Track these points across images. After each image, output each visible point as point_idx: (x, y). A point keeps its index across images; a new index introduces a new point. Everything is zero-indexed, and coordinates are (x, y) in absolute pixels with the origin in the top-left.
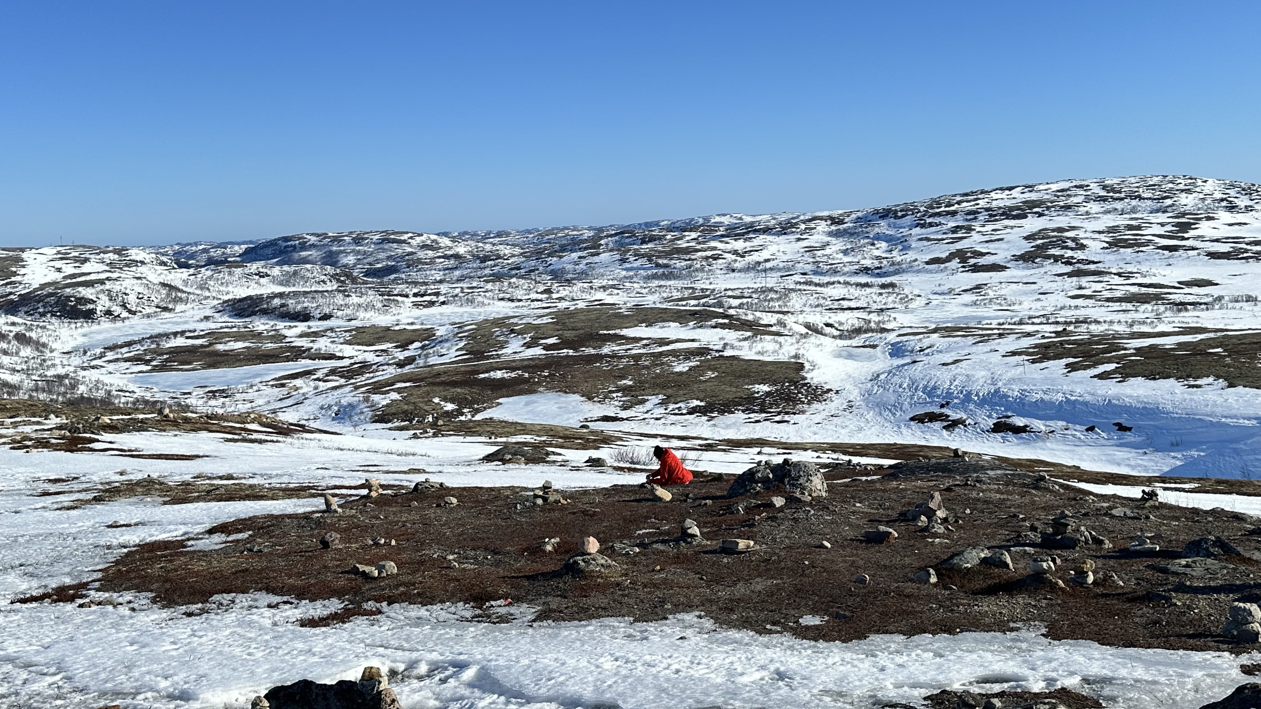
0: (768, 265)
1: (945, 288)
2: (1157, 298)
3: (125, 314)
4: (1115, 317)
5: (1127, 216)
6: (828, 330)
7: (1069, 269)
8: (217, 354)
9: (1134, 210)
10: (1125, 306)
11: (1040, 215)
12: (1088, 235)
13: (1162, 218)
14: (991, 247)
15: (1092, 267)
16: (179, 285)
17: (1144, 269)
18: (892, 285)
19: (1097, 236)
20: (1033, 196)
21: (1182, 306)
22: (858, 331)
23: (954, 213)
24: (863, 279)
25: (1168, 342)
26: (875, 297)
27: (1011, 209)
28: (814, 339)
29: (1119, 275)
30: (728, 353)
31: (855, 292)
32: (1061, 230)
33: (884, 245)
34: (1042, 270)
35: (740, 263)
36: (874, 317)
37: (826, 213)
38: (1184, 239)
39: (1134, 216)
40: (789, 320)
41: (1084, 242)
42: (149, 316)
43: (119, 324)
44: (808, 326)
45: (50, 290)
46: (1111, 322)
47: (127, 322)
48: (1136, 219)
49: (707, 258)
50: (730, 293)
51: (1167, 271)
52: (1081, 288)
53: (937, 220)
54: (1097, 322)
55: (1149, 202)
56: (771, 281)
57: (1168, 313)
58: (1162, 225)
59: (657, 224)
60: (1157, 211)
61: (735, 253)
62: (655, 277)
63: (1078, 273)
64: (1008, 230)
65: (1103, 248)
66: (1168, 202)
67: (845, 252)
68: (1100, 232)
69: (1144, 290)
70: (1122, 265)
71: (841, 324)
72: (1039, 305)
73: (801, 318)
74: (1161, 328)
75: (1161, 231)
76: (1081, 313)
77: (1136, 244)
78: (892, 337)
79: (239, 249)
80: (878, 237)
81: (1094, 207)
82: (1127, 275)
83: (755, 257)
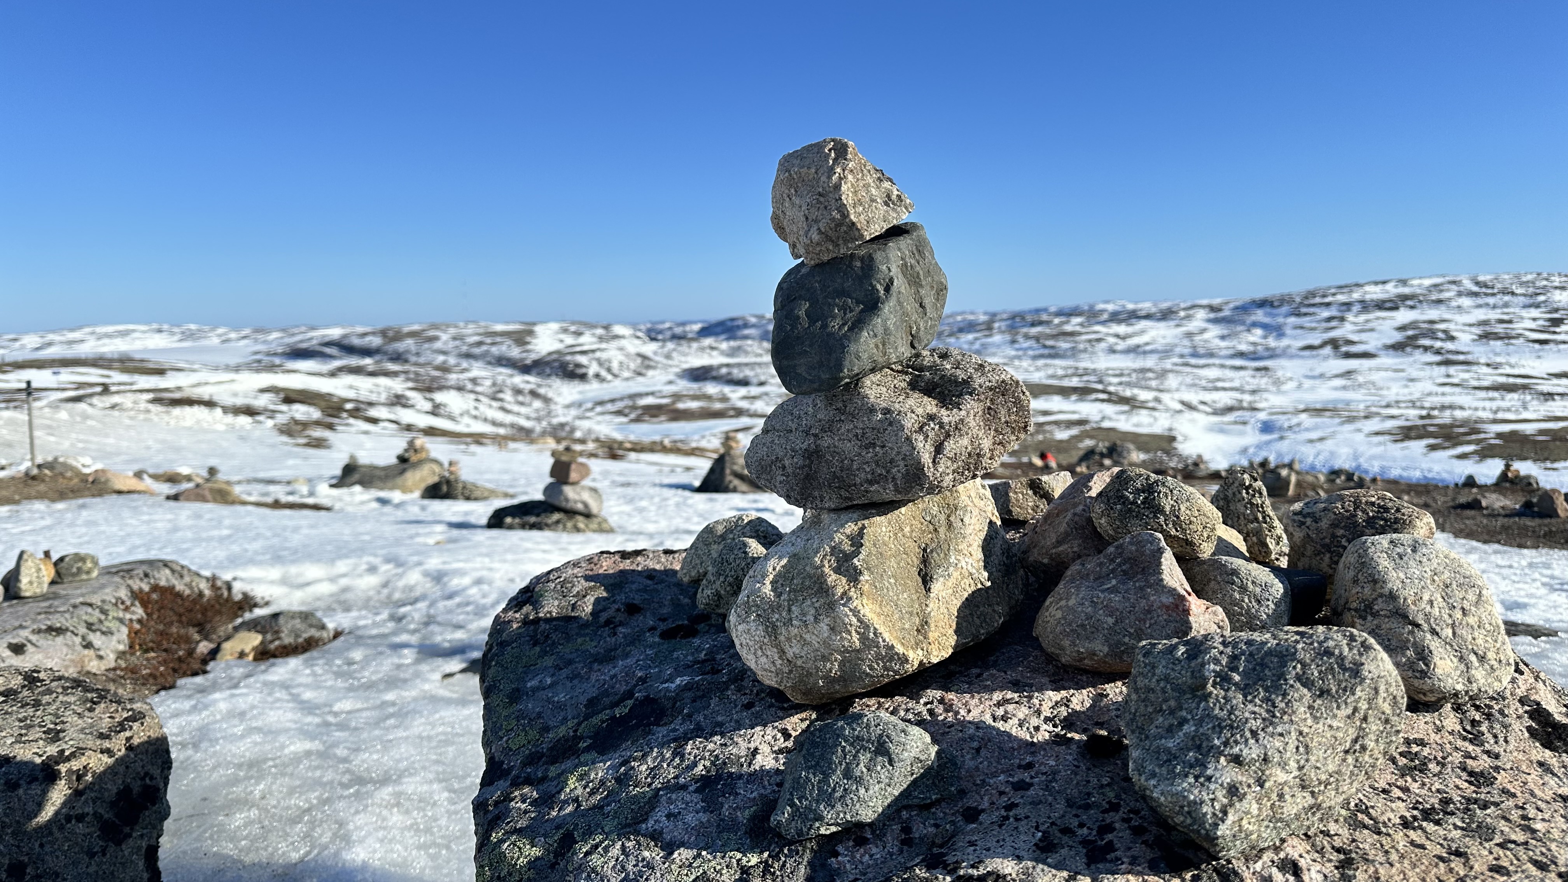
0: (1148, 348)
1: (1317, 373)
2: (1525, 387)
3: (609, 377)
4: (1481, 404)
5: (1499, 311)
6: (1202, 407)
7: (1438, 358)
8: (677, 411)
9: (1506, 305)
10: (1491, 394)
11: (1412, 307)
12: (1459, 327)
13: (1534, 313)
14: (1364, 336)
15: (1461, 358)
16: (650, 354)
17: (1513, 360)
18: (1266, 369)
19: (1467, 328)
20: (1406, 290)
21: (1549, 396)
22: (1230, 409)
23: (1328, 305)
24: (1238, 362)
25: (1529, 428)
26: (1248, 379)
27: (1384, 302)
28: (1188, 415)
29: (1488, 365)
30: (1106, 424)
31: (1229, 374)
32: (1432, 322)
33: (1259, 332)
34: (1411, 359)
35: (1121, 345)
36: (1247, 398)
37: (1205, 302)
38: (1555, 333)
39: (1506, 310)
40: (1165, 397)
41: (1454, 334)
42: (627, 379)
43: (605, 385)
44: (1183, 403)
45: (554, 356)
46: (1476, 409)
47: (612, 384)
48: (1507, 313)
49: (1090, 341)
50: (1110, 372)
51: (1537, 363)
52: (1448, 376)
53: (1311, 310)
54: (1462, 408)
55: (1522, 299)
56: (1150, 362)
57: (1535, 402)
58: (1534, 319)
59: (1045, 310)
60: (1530, 306)
61: (1117, 336)
62: (1042, 356)
63: (1447, 363)
64: (1380, 321)
65: (1474, 340)
66: (1542, 298)
67: (1223, 338)
68: (1470, 325)
69: (1511, 380)
70: (1491, 355)
71: (1214, 402)
72: (1406, 391)
73: (1177, 396)
74: (1525, 415)
75: (1533, 325)
76: (1447, 400)
77: (1507, 337)
78: (1262, 416)
79: (697, 327)
80: (1255, 325)
81: (1466, 302)
82: (1496, 366)
83: (1136, 341)
